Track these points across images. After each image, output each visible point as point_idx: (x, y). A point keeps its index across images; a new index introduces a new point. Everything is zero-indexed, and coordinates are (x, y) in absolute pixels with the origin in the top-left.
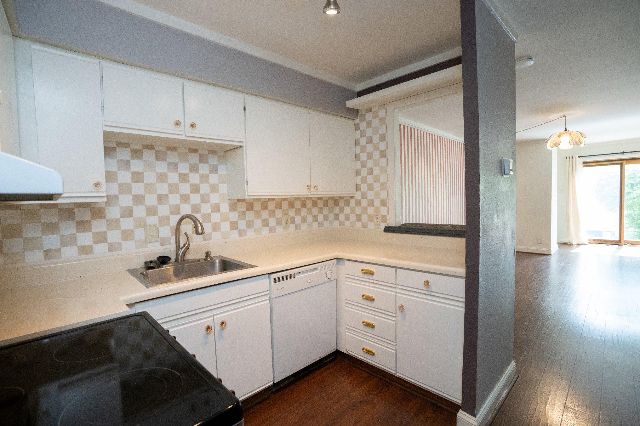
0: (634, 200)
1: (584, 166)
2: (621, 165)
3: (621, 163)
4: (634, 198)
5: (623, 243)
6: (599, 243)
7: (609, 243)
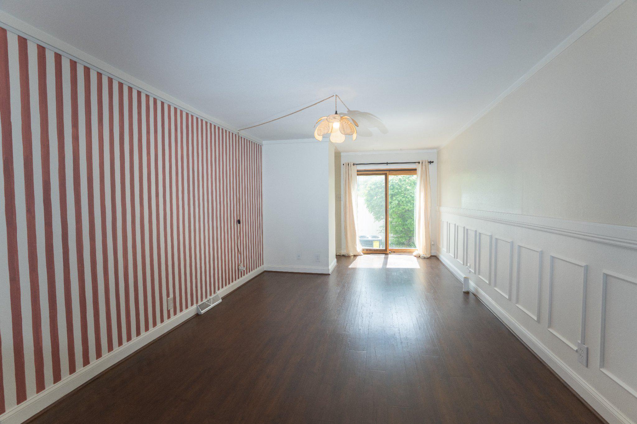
0: (394, 209)
1: (358, 175)
2: (386, 175)
3: (386, 173)
4: (394, 208)
5: (388, 252)
6: (371, 253)
7: (379, 252)
